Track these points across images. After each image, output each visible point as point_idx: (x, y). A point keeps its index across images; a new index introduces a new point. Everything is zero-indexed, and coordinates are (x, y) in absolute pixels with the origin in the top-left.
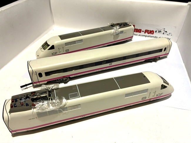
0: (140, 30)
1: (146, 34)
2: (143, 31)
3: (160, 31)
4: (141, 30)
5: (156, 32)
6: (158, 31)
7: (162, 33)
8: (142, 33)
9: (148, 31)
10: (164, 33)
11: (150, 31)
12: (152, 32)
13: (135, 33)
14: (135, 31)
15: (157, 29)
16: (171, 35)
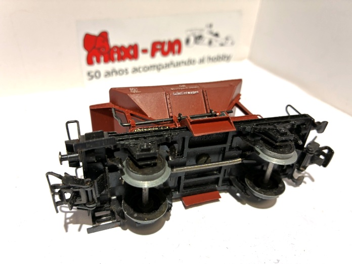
0: (131, 47)
1: (159, 58)
2: (145, 51)
3: (199, 38)
4: (135, 47)
5: (188, 41)
6: (192, 39)
7: (206, 41)
8: (144, 60)
9: (162, 44)
10: (210, 43)
11: (169, 42)
12: (176, 48)
13: (118, 65)
14: (116, 56)
15: (191, 30)
16: (232, 44)
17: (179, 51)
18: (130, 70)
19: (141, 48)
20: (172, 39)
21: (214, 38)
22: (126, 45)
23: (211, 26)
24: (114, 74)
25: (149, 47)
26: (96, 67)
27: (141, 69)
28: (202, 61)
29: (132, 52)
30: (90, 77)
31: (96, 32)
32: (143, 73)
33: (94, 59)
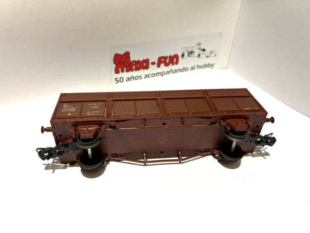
0: (144, 61)
1: (163, 68)
2: (153, 63)
5: (183, 55)
6: (186, 54)
7: (196, 55)
8: (153, 69)
9: (165, 58)
10: (199, 56)
11: (170, 56)
12: (175, 60)
13: (135, 74)
14: (134, 67)
15: (185, 48)
16: (215, 55)
17: (177, 63)
18: (143, 77)
19: (150, 62)
20: (172, 55)
21: (201, 52)
22: (141, 60)
23: (200, 44)
24: (132, 79)
25: (156, 61)
26: (121, 75)
27: (150, 76)
28: (193, 68)
29: (144, 64)
30: (117, 82)
31: (122, 53)
32: (152, 78)
33: (120, 69)
